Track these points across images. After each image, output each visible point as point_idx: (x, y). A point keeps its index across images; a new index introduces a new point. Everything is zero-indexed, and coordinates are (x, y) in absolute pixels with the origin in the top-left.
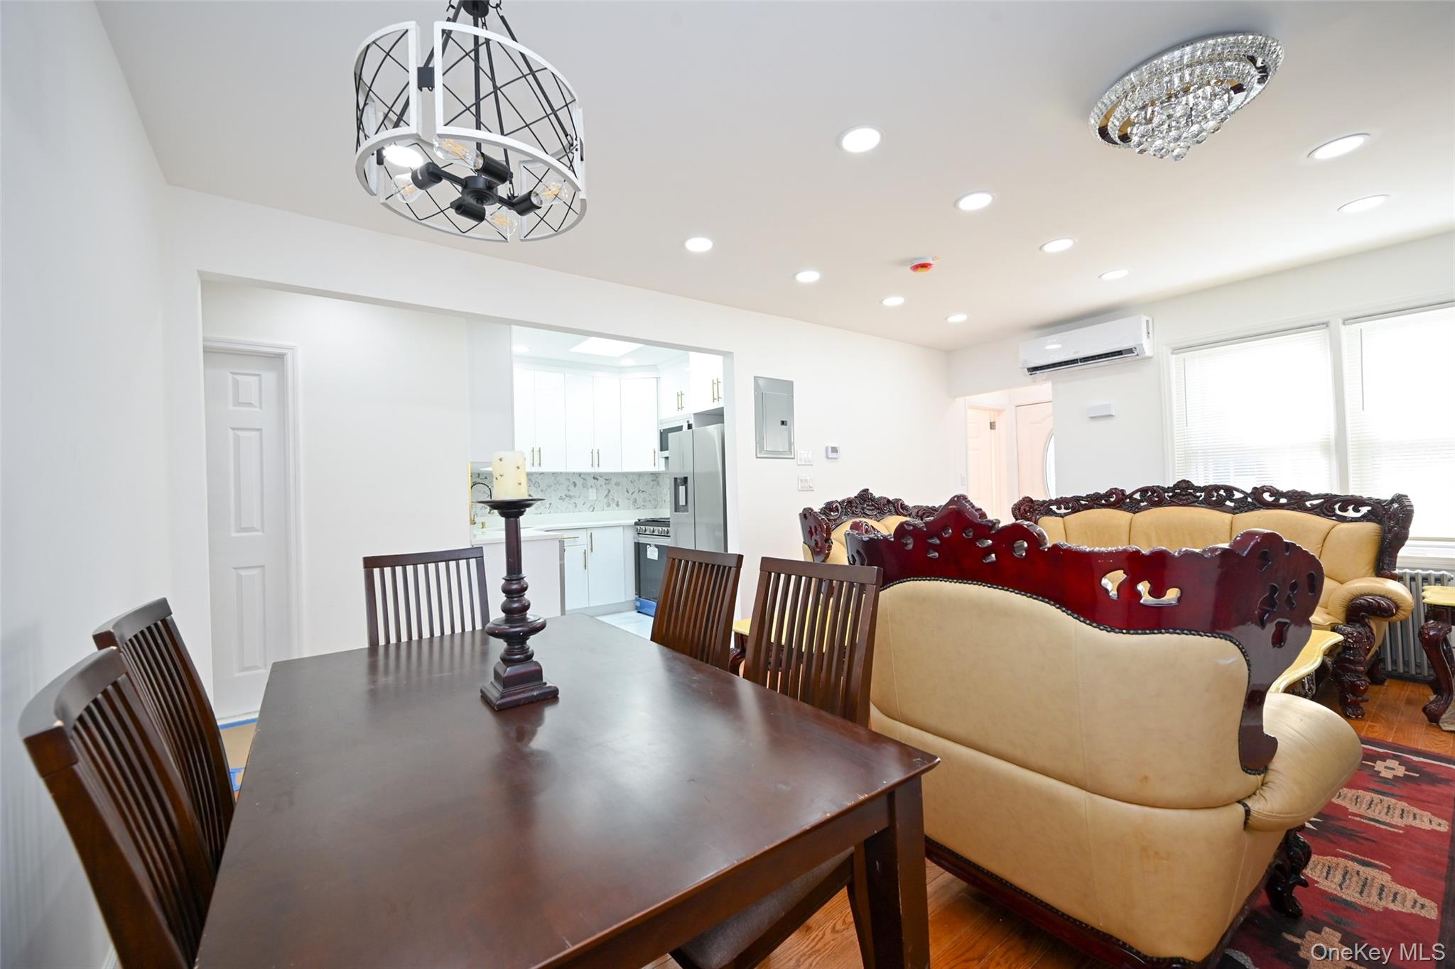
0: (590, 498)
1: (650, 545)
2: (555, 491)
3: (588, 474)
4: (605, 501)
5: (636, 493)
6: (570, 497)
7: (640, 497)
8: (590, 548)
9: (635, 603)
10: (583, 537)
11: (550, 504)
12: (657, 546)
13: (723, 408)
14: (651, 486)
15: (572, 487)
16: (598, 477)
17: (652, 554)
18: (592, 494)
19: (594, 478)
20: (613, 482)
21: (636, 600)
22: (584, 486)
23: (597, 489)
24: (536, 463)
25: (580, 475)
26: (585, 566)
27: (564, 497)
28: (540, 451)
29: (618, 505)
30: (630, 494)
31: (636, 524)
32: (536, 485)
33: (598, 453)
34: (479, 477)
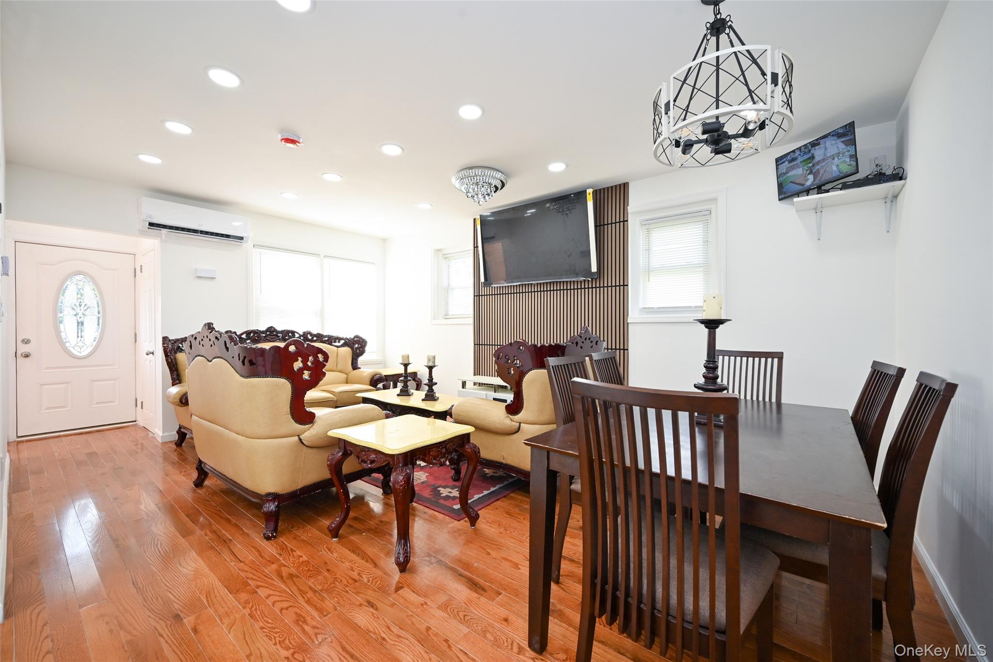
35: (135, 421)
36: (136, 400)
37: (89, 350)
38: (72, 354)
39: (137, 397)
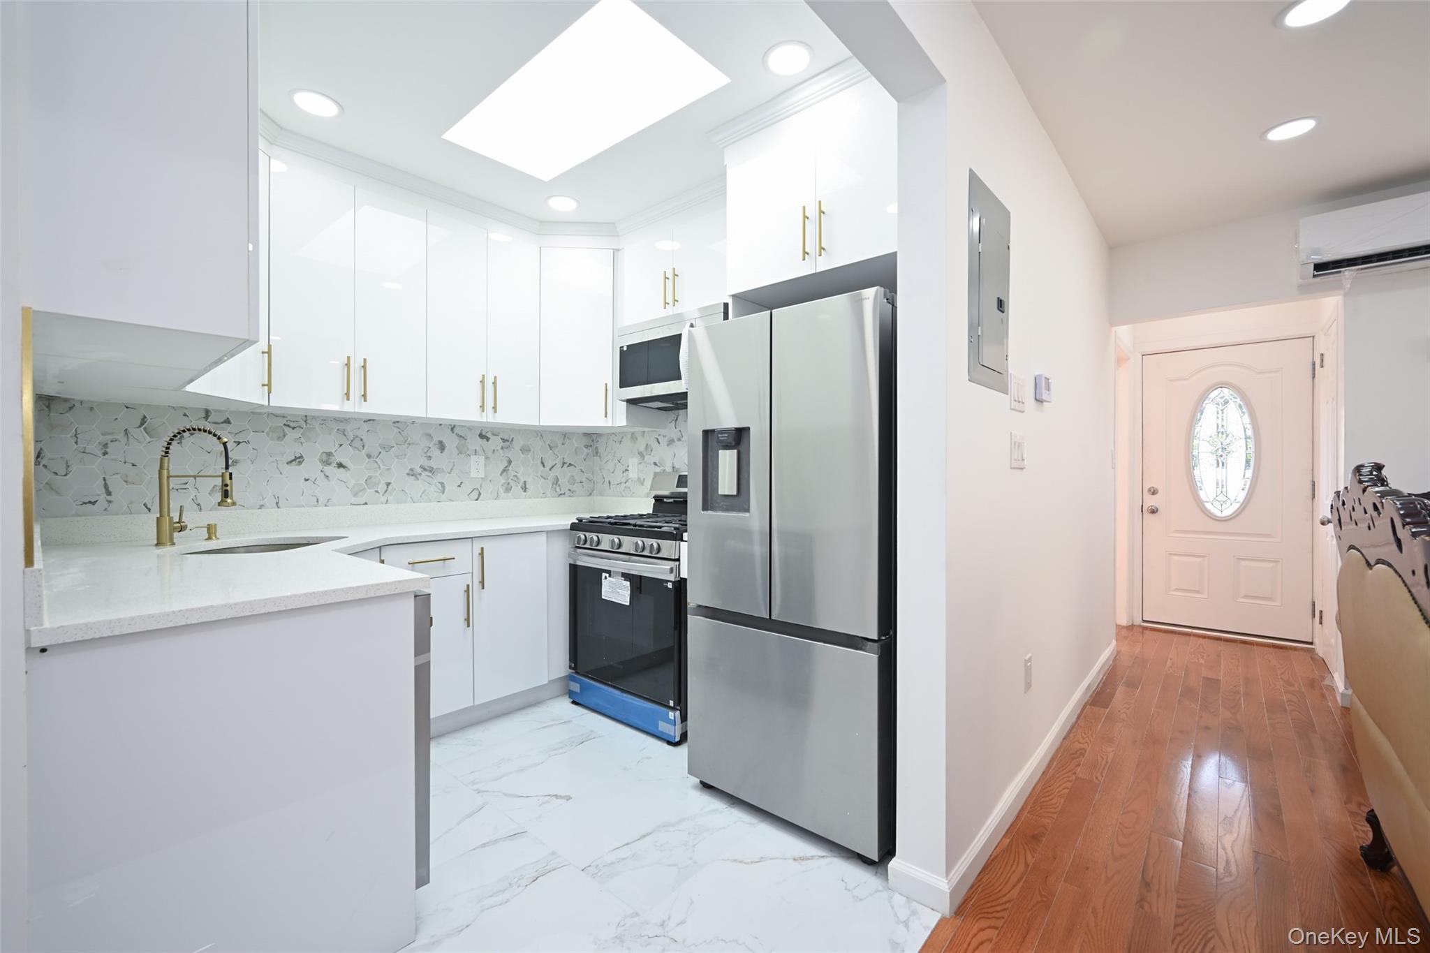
0: (473, 475)
1: (609, 572)
2: (397, 457)
3: (470, 427)
4: (502, 480)
5: (559, 466)
6: (431, 470)
7: (564, 475)
8: (477, 579)
9: (568, 686)
10: (464, 557)
11: (388, 484)
12: (626, 576)
13: (895, 253)
14: (584, 456)
15: (435, 452)
16: (488, 435)
17: (616, 591)
18: (477, 467)
19: (482, 436)
20: (517, 445)
21: (570, 678)
22: (461, 450)
23: (487, 458)
24: (356, 391)
25: (452, 429)
26: (468, 620)
27: (419, 470)
28: (364, 367)
29: (525, 489)
30: (547, 468)
31: (574, 527)
32: (357, 443)
33: (495, 383)
34: (206, 417)
35: (1311, 643)
36: (1314, 605)
37: (1236, 506)
38: (1209, 511)
39: (1315, 600)
